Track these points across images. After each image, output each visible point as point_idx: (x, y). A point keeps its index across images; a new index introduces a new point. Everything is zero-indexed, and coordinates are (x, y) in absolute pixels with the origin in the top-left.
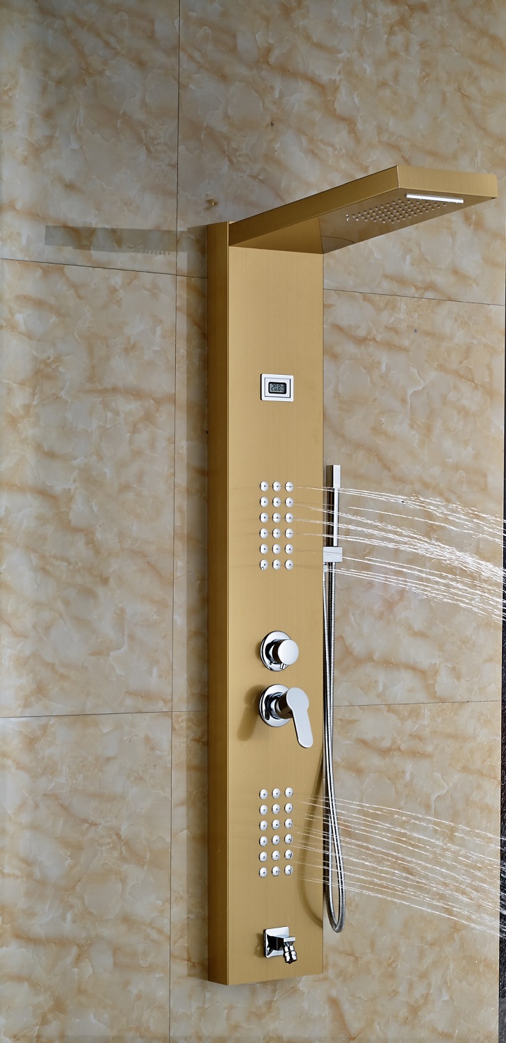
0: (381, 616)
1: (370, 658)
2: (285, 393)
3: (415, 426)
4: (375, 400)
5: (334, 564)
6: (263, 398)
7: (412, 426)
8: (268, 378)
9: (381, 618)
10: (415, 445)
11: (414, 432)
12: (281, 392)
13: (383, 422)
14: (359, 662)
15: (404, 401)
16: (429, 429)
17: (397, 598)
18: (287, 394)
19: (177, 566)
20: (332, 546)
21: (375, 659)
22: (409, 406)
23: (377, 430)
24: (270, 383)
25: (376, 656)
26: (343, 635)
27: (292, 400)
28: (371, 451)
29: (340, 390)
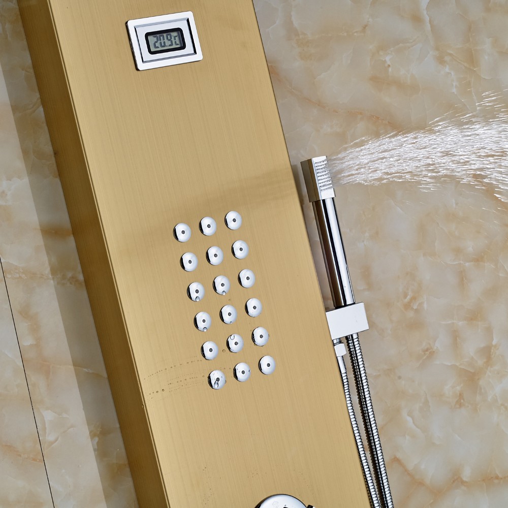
0: (460, 401)
1: (456, 480)
2: (183, 47)
3: (447, 58)
4: (365, 27)
5: (355, 336)
6: (141, 66)
7: (441, 60)
8: (141, 25)
9: (461, 405)
10: (454, 90)
11: (447, 70)
12: (174, 46)
13: (389, 63)
14: (438, 493)
15: (417, 19)
16: (471, 58)
17: (480, 362)
18: (189, 48)
19: (44, 423)
20: (346, 305)
21: (465, 479)
22: (428, 25)
23: (380, 80)
24: (147, 35)
25: (466, 474)
26: (399, 455)
27: (199, 56)
28: (378, 118)
29: (296, 23)
